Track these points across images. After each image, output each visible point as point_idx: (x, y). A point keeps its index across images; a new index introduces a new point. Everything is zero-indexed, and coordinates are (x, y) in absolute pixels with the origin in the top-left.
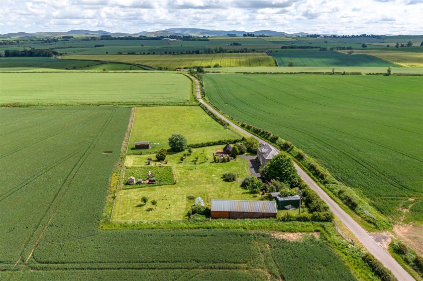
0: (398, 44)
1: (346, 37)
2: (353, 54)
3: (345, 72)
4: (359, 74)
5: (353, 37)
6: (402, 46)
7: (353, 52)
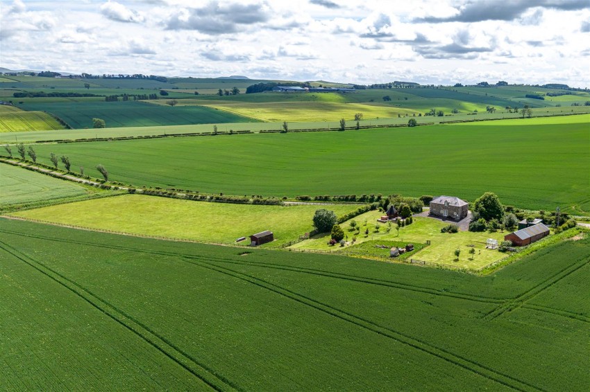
0: (221, 91)
1: (109, 77)
2: (177, 105)
3: (231, 131)
4: (248, 132)
5: (121, 77)
6: (227, 93)
7: (176, 103)
